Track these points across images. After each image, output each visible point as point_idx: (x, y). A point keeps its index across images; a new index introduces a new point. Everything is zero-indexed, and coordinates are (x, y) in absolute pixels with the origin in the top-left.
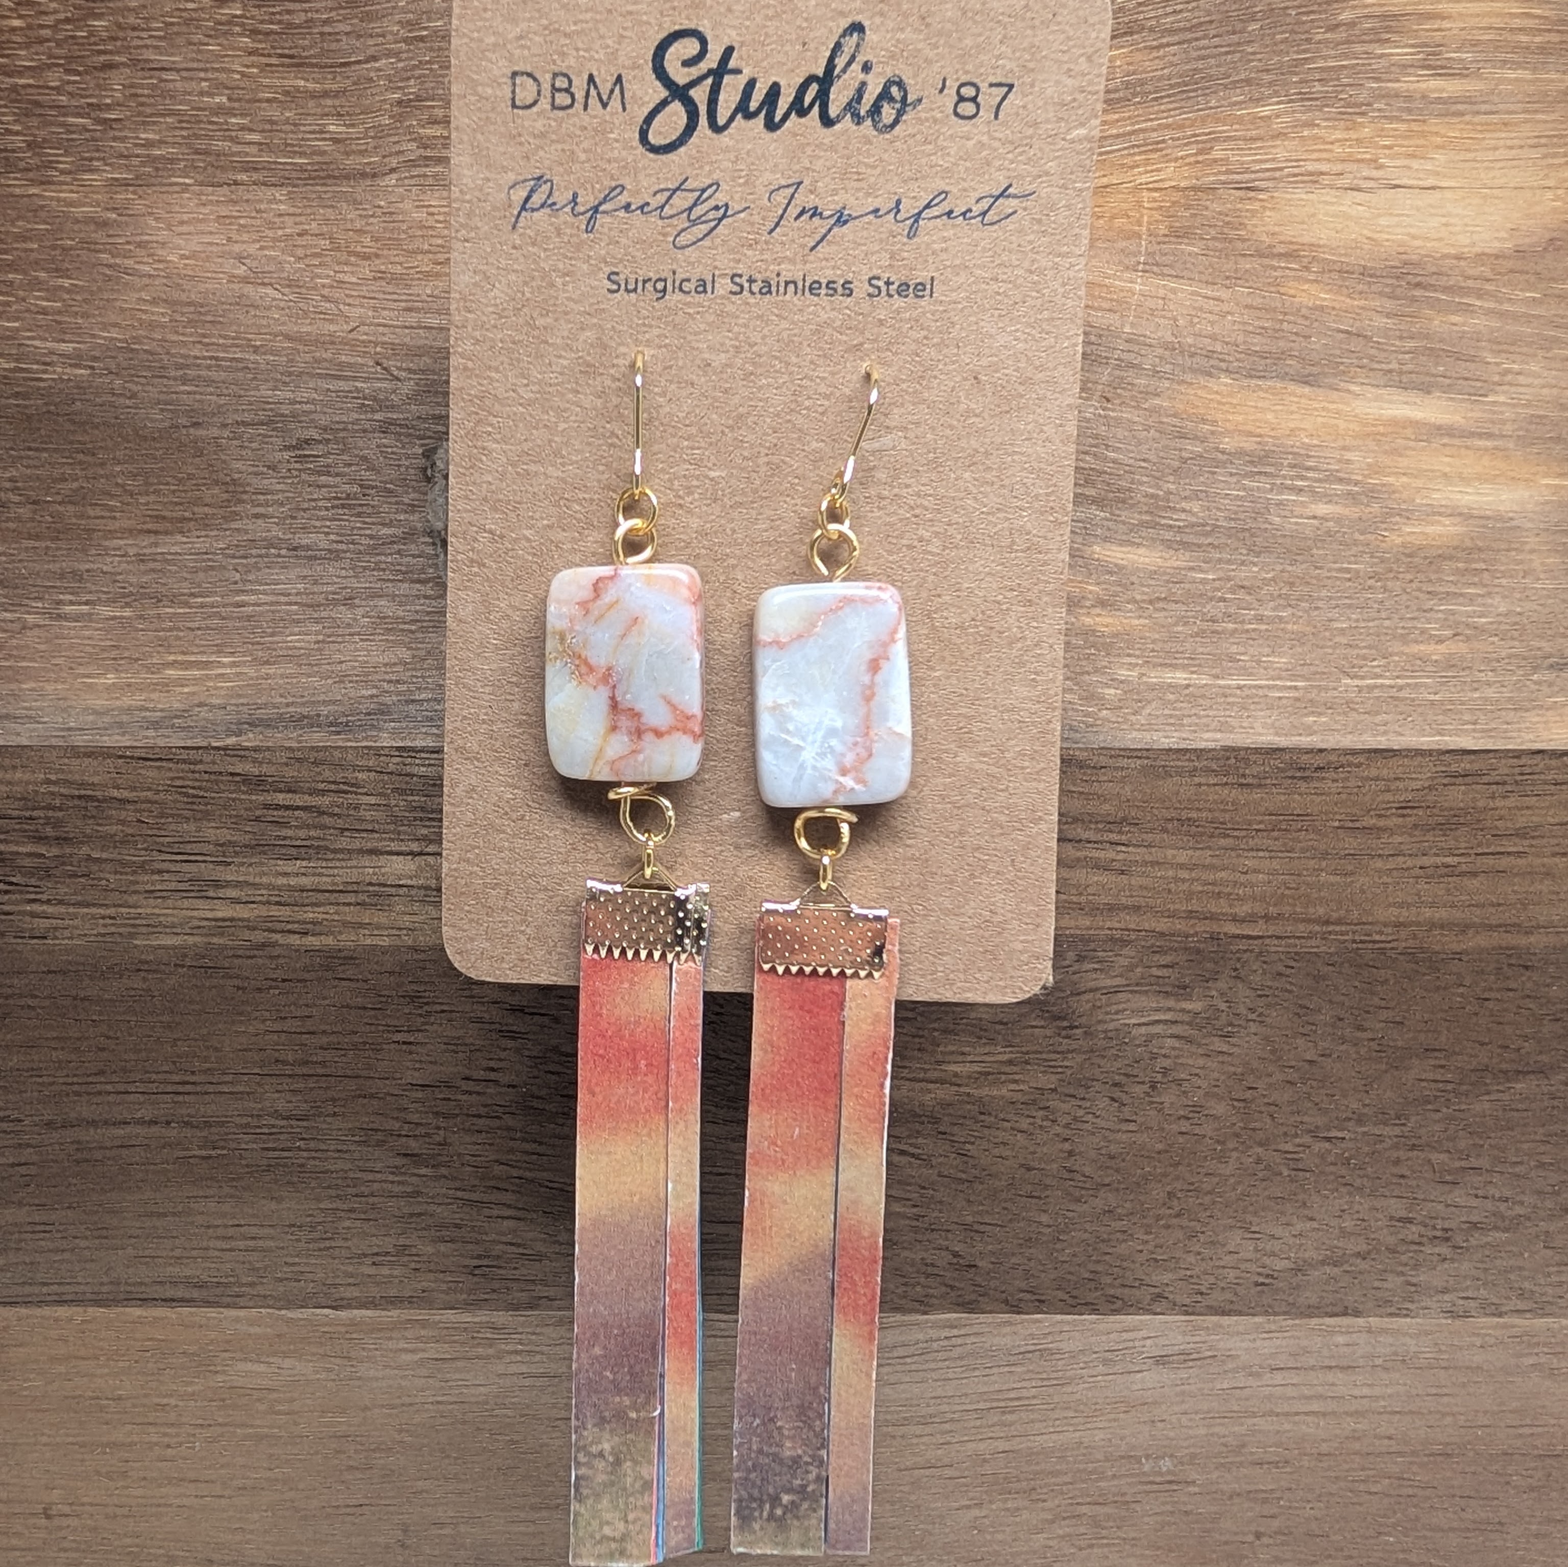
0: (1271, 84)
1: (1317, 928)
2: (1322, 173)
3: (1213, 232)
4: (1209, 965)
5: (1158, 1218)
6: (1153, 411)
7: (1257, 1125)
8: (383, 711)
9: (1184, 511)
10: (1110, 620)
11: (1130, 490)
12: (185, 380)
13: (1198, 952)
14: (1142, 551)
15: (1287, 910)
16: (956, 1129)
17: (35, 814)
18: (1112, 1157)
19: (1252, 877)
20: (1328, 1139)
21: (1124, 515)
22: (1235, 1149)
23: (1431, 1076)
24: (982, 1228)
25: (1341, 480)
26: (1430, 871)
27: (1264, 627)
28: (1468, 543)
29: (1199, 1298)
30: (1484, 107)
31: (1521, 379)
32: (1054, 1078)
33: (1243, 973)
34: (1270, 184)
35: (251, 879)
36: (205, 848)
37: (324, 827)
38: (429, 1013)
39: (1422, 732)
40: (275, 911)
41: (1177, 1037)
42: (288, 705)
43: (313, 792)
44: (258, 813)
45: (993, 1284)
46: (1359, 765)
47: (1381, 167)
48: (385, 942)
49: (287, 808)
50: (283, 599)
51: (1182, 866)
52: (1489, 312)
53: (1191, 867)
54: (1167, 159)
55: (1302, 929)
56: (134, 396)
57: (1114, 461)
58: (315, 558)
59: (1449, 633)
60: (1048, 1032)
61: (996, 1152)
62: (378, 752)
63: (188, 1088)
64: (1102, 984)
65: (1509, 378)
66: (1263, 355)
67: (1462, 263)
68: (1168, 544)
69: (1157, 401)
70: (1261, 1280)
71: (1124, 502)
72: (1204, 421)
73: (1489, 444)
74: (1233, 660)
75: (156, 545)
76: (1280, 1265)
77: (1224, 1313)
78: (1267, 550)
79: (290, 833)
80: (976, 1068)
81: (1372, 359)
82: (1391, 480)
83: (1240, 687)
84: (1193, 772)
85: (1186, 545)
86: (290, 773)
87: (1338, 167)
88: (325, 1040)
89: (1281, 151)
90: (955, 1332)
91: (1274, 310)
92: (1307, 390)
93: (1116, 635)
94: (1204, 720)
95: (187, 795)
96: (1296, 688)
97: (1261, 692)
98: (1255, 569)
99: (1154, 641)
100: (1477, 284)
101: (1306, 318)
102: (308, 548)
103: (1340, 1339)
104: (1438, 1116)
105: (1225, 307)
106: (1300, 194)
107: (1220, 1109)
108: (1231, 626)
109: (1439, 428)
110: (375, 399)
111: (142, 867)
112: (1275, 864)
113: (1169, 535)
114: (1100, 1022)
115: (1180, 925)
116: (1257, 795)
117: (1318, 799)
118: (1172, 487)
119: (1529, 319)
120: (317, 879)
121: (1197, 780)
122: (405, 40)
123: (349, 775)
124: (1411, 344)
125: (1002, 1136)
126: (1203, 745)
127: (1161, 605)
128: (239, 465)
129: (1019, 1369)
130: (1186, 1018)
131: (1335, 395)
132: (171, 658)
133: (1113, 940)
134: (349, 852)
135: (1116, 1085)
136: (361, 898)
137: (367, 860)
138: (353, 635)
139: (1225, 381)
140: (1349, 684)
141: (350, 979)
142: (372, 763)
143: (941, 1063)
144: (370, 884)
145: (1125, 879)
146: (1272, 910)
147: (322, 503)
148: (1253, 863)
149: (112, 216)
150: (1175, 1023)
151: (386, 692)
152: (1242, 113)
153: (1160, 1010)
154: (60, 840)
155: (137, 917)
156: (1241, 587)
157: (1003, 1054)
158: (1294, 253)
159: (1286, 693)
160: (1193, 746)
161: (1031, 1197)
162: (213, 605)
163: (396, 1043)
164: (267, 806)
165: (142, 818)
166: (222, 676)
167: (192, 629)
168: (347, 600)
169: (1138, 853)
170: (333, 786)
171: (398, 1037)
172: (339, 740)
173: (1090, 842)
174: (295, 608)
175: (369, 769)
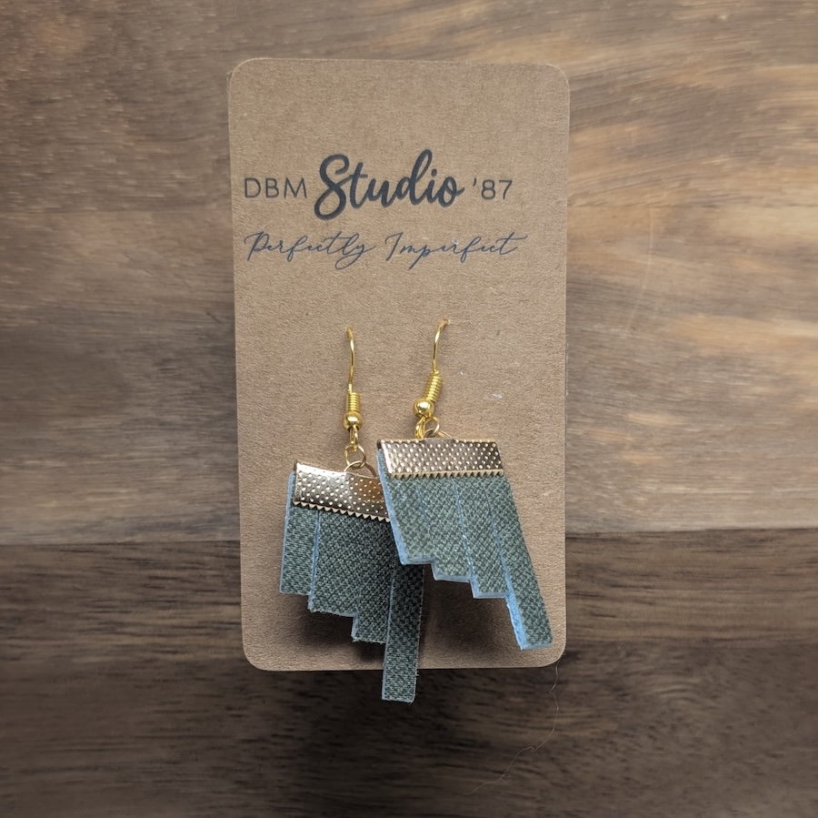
0: (720, 146)
1: (763, 633)
2: (752, 197)
3: (690, 231)
4: (703, 657)
5: (678, 805)
6: (659, 335)
7: (733, 749)
8: (218, 519)
9: (679, 392)
10: (639, 457)
11: (648, 381)
13: (695, 648)
14: (657, 416)
15: (746, 623)
16: (560, 756)
17: (12, 585)
18: (650, 770)
19: (726, 605)
21: (646, 396)
22: (721, 763)
25: (768, 373)
27: (727, 459)
32: (615, 725)
33: (722, 661)
34: (722, 204)
35: (142, 621)
36: (114, 604)
37: (183, 589)
40: (158, 640)
41: (685, 699)
42: (162, 517)
43: (178, 569)
44: (147, 582)
46: (784, 539)
47: (785, 194)
49: (163, 578)
50: (156, 454)
51: (684, 599)
54: (663, 190)
55: (756, 634)
57: (640, 364)
60: (611, 698)
61: (584, 769)
62: (216, 544)
64: (640, 669)
66: (722, 302)
68: (673, 412)
69: (662, 329)
71: (645, 388)
72: (690, 340)
74: (710, 478)
78: (728, 414)
79: (165, 593)
80: (570, 720)
81: (783, 303)
82: (796, 372)
83: (715, 495)
84: (689, 545)
85: (681, 412)
86: (164, 557)
87: (760, 194)
88: (189, 716)
89: (728, 184)
91: (726, 275)
92: (747, 321)
94: (696, 514)
95: (101, 572)
96: (747, 494)
97: (725, 496)
98: (721, 426)
99: (665, 469)
101: (745, 280)
102: (170, 424)
105: (699, 274)
106: (739, 209)
107: (712, 740)
108: (708, 459)
111: (76, 616)
114: (641, 691)
115: (685, 634)
116: (727, 557)
117: (761, 558)
118: (672, 379)
120: (182, 620)
123: (200, 558)
124: (805, 295)
125: (586, 759)
126: (694, 528)
127: (667, 448)
130: (689, 688)
131: (763, 324)
132: (90, 490)
133: (647, 643)
134: (201, 603)
135: (652, 728)
136: (209, 631)
137: (211, 608)
138: (199, 475)
139: (701, 316)
140: (777, 492)
141: (203, 679)
142: (212, 550)
143: (550, 717)
144: (214, 622)
145: (652, 608)
146: (738, 623)
147: (178, 397)
148: (725, 596)
149: (49, 230)
150: (683, 691)
151: (220, 509)
152: (705, 163)
153: (674, 683)
154: (27, 601)
155: (75, 645)
156: (714, 436)
157: (585, 711)
158: (737, 243)
159: (741, 498)
160: (688, 529)
161: (604, 794)
162: (115, 459)
163: (232, 716)
164: (151, 578)
165: (77, 586)
166: (121, 501)
167: (103, 473)
168: (195, 454)
169: (659, 593)
170: (190, 565)
171: (234, 712)
172: (193, 537)
173: (631, 587)
174: (163, 460)
175: (211, 555)
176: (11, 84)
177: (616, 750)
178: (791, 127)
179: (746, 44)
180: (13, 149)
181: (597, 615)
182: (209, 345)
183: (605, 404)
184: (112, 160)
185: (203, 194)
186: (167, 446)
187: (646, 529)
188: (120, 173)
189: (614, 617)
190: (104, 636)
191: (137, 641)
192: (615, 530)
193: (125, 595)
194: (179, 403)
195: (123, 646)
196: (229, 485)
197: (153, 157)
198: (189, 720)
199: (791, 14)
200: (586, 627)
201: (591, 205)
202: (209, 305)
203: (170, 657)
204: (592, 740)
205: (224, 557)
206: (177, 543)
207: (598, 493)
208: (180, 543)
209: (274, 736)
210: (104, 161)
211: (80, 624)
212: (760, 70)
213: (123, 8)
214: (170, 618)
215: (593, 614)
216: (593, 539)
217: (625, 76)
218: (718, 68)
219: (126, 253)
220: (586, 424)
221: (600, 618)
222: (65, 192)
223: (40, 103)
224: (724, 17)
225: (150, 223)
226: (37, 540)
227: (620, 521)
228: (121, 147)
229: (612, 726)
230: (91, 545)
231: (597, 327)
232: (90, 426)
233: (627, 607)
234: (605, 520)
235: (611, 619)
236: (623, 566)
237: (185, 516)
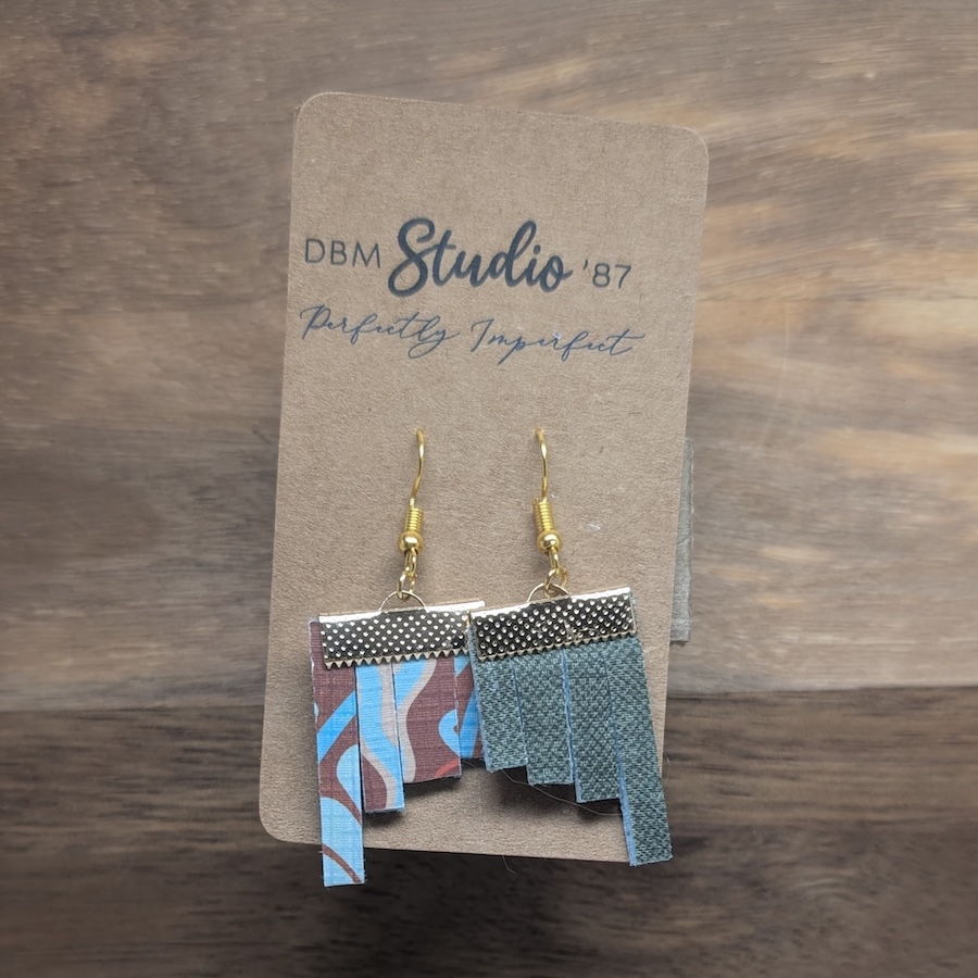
0: (868, 228)
1: (931, 814)
2: (906, 289)
3: (834, 329)
4: (858, 844)
6: (799, 453)
9: (824, 522)
10: (776, 600)
11: (787, 508)
13: (848, 833)
14: (797, 551)
15: (910, 802)
17: (19, 760)
19: (885, 780)
21: (784, 526)
25: (931, 499)
27: (883, 602)
32: (752, 927)
33: (882, 848)
34: (872, 296)
35: (175, 803)
36: (142, 782)
37: (224, 763)
40: (194, 826)
41: (838, 895)
42: (198, 677)
43: (218, 739)
44: (180, 755)
46: (954, 699)
49: (200, 751)
50: (192, 601)
51: (834, 773)
54: (800, 280)
55: (922, 815)
57: (776, 489)
60: (746, 895)
64: (781, 859)
66: (875, 413)
68: (817, 546)
69: (802, 446)
71: (783, 517)
72: (835, 459)
74: (864, 625)
78: (883, 548)
79: (203, 768)
80: (695, 922)
83: (869, 646)
84: (840, 706)
85: (826, 546)
86: (202, 725)
88: (231, 918)
89: (878, 273)
91: (880, 382)
92: (905, 436)
93: (781, 611)
94: (847, 668)
95: (126, 744)
96: (908, 645)
98: (876, 562)
99: (809, 614)
101: (901, 387)
102: (210, 564)
105: (845, 380)
106: (892, 303)
107: (870, 946)
108: (861, 602)
110: (254, 458)
111: (95, 797)
113: (815, 539)
114: (783, 886)
115: (835, 815)
116: (886, 721)
117: (927, 723)
118: (816, 506)
121: (843, 712)
123: (244, 726)
126: (845, 687)
127: (810, 589)
130: (843, 882)
132: (114, 645)
133: (790, 827)
135: (797, 931)
138: (244, 626)
139: (849, 431)
140: (945, 642)
141: (249, 873)
143: (670, 919)
145: (796, 784)
146: (900, 802)
147: (219, 532)
148: (884, 770)
149: (66, 335)
150: (834, 885)
152: (850, 248)
153: (823, 876)
154: (36, 779)
155: (94, 832)
156: (867, 575)
157: (715, 911)
158: (893, 344)
159: (901, 649)
160: (837, 687)
162: (143, 607)
163: (284, 918)
164: (186, 750)
165: (96, 760)
166: (150, 657)
167: (128, 625)
168: (239, 601)
169: (804, 765)
170: (232, 735)
172: (236, 701)
173: (769, 758)
174: (201, 608)
176: (22, 164)
177: (753, 958)
178: (954, 205)
179: (897, 107)
180: (23, 240)
181: (727, 793)
182: (257, 470)
183: (735, 537)
184: (141, 252)
185: (250, 290)
186: (205, 592)
188: (151, 267)
189: (748, 795)
190: (129, 822)
191: (169, 827)
192: (748, 690)
193: (155, 771)
194: (219, 539)
195: (152, 834)
197: (190, 248)
199: (951, 71)
200: (713, 807)
201: (714, 299)
202: (256, 423)
203: (208, 846)
204: (723, 947)
207: (727, 645)
208: (221, 708)
210: (131, 253)
211: (100, 807)
212: (917, 138)
213: (154, 73)
214: (209, 798)
215: (722, 792)
216: (722, 699)
217: (752, 147)
218: (865, 136)
220: (711, 560)
221: (732, 797)
222: (85, 290)
223: (54, 185)
224: (870, 75)
225: (186, 325)
226: (49, 706)
227: (754, 678)
228: (152, 237)
229: (748, 930)
230: (114, 710)
231: (724, 443)
232: (114, 568)
233: (766, 783)
234: (735, 677)
235: (745, 798)
236: (757, 732)
237: (227, 674)
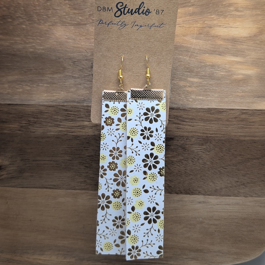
0: (213, 13)
1: (222, 136)
2: (221, 25)
3: (205, 33)
4: (206, 141)
5: (199, 180)
6: (196, 59)
7: (214, 166)
8: (85, 100)
9: (201, 73)
10: (190, 89)
11: (193, 70)
12: (58, 53)
13: (204, 139)
14: (195, 79)
15: (218, 133)
16: (168, 165)
17: (34, 114)
18: (192, 170)
19: (213, 128)
20: (225, 168)
21: (193, 74)
22: (211, 170)
23: (241, 159)
24: (172, 180)
25: (225, 69)
26: (240, 128)
27: (213, 90)
28: (244, 78)
29: (205, 193)
30: (244, 16)
31: (251, 55)
32: (183, 158)
33: (211, 142)
34: (213, 27)
35: (65, 124)
36: (58, 120)
37: (75, 117)
38: (90, 145)
39: (238, 106)
40: (68, 129)
41: (202, 152)
42: (71, 99)
43: (74, 112)
44: (66, 115)
45: (174, 189)
46: (228, 111)
47: (230, 24)
48: (84, 134)
49: (71, 114)
50: (71, 84)
51: (202, 126)
52: (246, 45)
53: (203, 126)
54: (198, 23)
55: (220, 136)
56: (51, 55)
57: (191, 66)
58: (75, 78)
59: (241, 92)
60: (182, 150)
61: (174, 169)
62: (84, 106)
63: (54, 156)
64: (190, 143)
65: (249, 55)
66: (213, 51)
67: (242, 38)
68: (199, 78)
69: (197, 57)
70: (215, 190)
71: (192, 72)
72: (204, 60)
73: (247, 64)
74: (209, 95)
75: (53, 76)
76: (218, 188)
77: (209, 195)
78: (214, 79)
79: (71, 118)
80: (171, 155)
81: (229, 52)
82: (232, 69)
83: (210, 99)
85: (202, 78)
86: (71, 109)
87: (223, 24)
88: (75, 149)
89: (215, 22)
90: (168, 197)
91: (214, 45)
92: (219, 56)
93: (191, 91)
94: (205, 104)
95: (56, 112)
97: (213, 100)
98: (212, 82)
99: (197, 92)
100: (244, 41)
101: (219, 46)
102: (75, 77)
103: (228, 200)
104: (242, 165)
105: (207, 44)
106: (218, 28)
107: (208, 163)
108: (209, 90)
109: (239, 62)
110: (85, 56)
111: (49, 122)
112: (216, 126)
113: (199, 77)
114: (190, 149)
115: (202, 135)
116: (213, 115)
117: (222, 116)
118: (200, 70)
119: (252, 46)
120: (74, 125)
121: (204, 113)
122: (91, 6)
123: (80, 109)
124: (235, 50)
125: (175, 166)
126: (204, 108)
127: (198, 87)
128: (65, 65)
129: (178, 203)
130: (203, 149)
131: (223, 57)
132: (55, 92)
133: (192, 137)
134: (79, 121)
135: (192, 159)
136: (81, 127)
137: (82, 122)
138: (81, 89)
139: (207, 55)
140: (227, 99)
141: (79, 140)
142: (83, 108)
144: (82, 125)
145: (193, 127)
146: (216, 133)
147: (77, 70)
148: (213, 126)
149: (49, 30)
150: (201, 150)
151: (85, 98)
152: (209, 17)
153: (199, 147)
154: (37, 118)
155: (48, 129)
156: (210, 85)
157: (175, 153)
158: (218, 37)
159: (217, 100)
160: (203, 108)
161: (180, 176)
162: (61, 85)
163: (85, 149)
164: (68, 114)
165: (49, 115)
166: (62, 95)
167: (58, 88)
168: (80, 84)
169: (195, 124)
170: (77, 111)
171: (85, 148)
172: (78, 104)
173: (188, 122)
174: (73, 85)
175: (83, 109)
177: (183, 164)
178: (232, 8)
180: (42, 11)
181: (179, 129)
182: (85, 58)
183: (182, 76)
184: (65, 14)
185: (86, 22)
186: (74, 82)
187: (192, 107)
188: (66, 17)
189: (183, 129)
190: (55, 128)
191: (63, 129)
192: (184, 107)
193: (61, 118)
194: (77, 72)
195: (60, 130)
196: (88, 92)
197: (74, 13)
198: (74, 150)
200: (176, 131)
201: (180, 27)
202: (86, 49)
203: (71, 134)
204: (177, 161)
205: (86, 109)
206: (74, 105)
207: (180, 98)
209: (95, 155)
210: (63, 14)
211: (50, 124)
214: (72, 124)
216: (178, 109)
219: (67, 36)
220: (177, 80)
222: (53, 21)
225: (73, 29)
226: (41, 104)
227: (185, 105)
228: (67, 11)
231: (181, 56)
232: (56, 76)
233: (187, 127)
234: (181, 104)
236: (186, 116)
237: (77, 99)
